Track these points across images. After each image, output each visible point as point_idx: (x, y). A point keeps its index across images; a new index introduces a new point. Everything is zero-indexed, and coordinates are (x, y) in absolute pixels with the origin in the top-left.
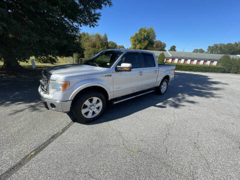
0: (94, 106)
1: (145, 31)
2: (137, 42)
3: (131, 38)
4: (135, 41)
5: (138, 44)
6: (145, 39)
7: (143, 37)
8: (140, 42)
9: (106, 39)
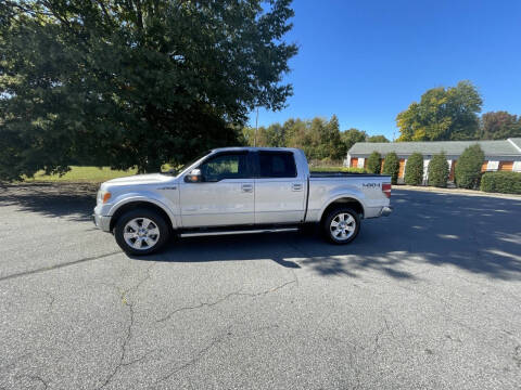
0: (144, 232)
1: (441, 95)
2: (416, 124)
3: (400, 117)
4: (411, 122)
5: (417, 128)
6: (441, 114)
7: (434, 110)
8: (425, 123)
9: (335, 125)
